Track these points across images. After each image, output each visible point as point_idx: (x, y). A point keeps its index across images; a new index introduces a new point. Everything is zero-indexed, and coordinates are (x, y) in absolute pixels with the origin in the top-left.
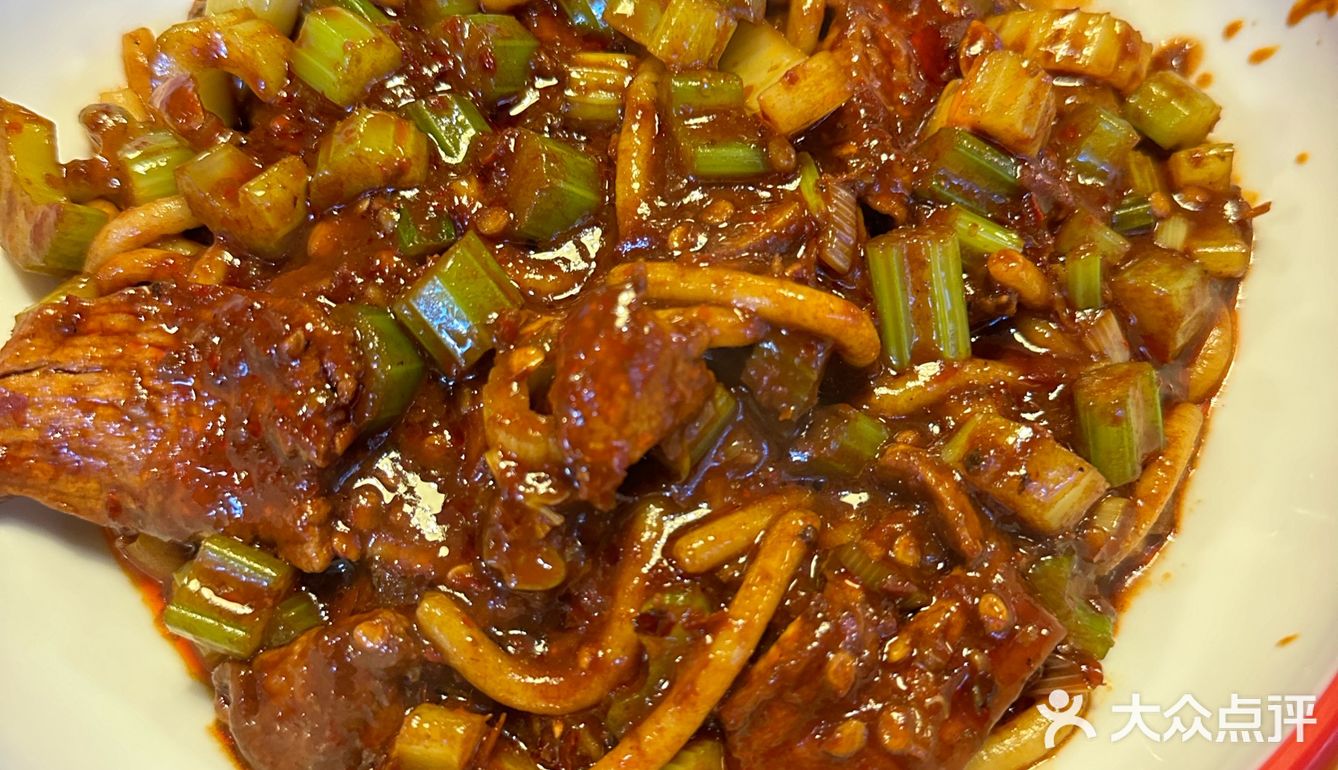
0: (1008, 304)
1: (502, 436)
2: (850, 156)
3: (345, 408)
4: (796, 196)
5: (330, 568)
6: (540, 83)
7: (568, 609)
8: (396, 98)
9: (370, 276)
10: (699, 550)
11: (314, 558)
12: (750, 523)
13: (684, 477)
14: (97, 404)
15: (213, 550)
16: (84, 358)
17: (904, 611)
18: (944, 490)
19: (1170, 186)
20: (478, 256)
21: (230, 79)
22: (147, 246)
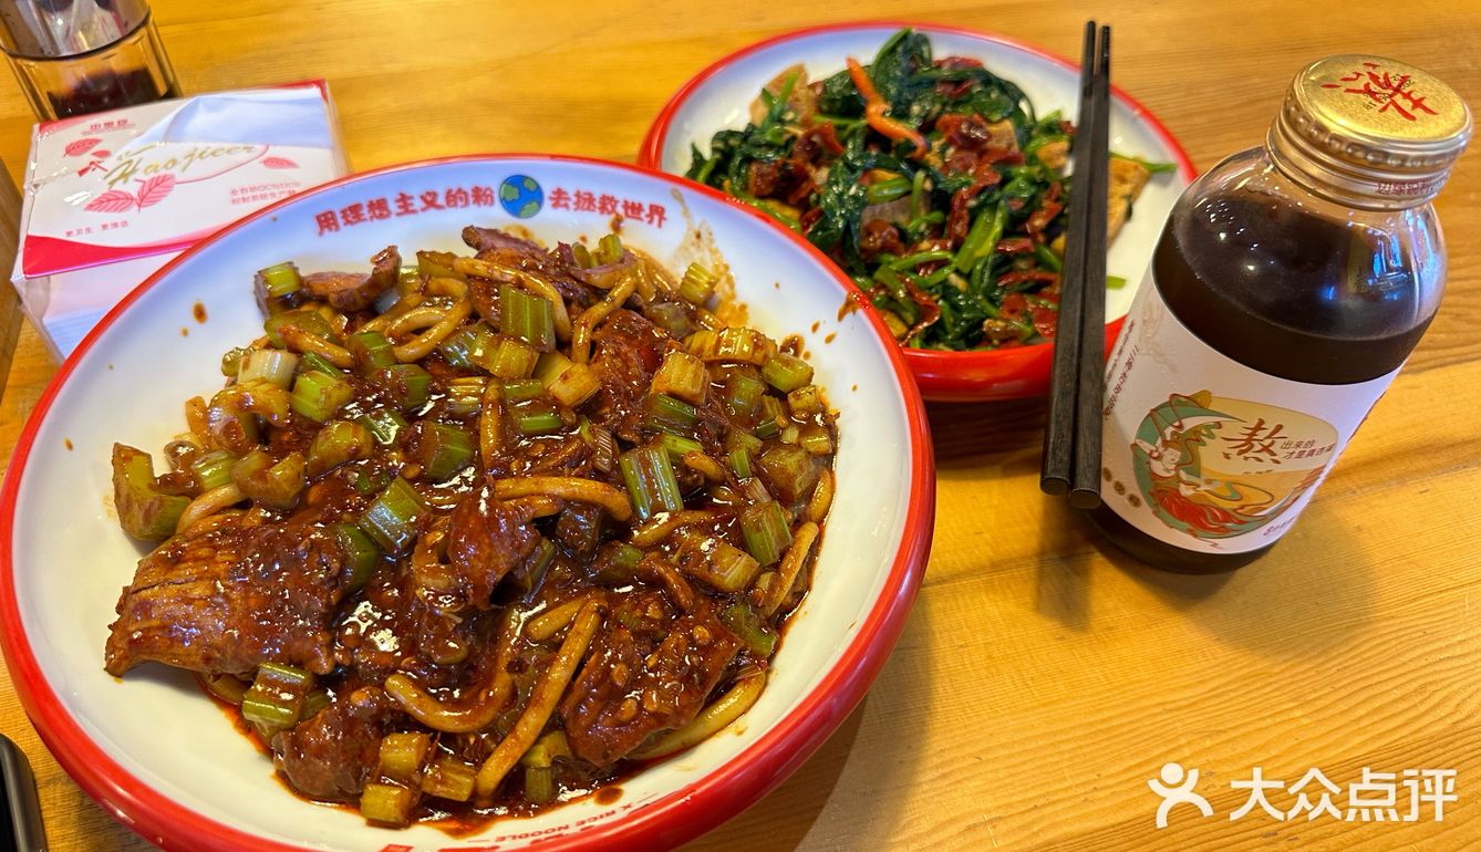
0: (698, 479)
1: (424, 579)
2: (606, 413)
3: (335, 578)
4: (579, 436)
5: (333, 672)
6: (435, 397)
7: (471, 674)
8: (353, 414)
9: (344, 508)
10: (542, 627)
11: (325, 666)
12: (569, 610)
13: (530, 589)
14: (194, 599)
15: (269, 669)
16: (185, 575)
17: (654, 642)
18: (670, 577)
19: (789, 413)
20: (404, 488)
21: (255, 418)
22: (214, 514)
